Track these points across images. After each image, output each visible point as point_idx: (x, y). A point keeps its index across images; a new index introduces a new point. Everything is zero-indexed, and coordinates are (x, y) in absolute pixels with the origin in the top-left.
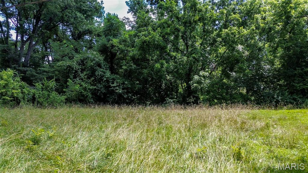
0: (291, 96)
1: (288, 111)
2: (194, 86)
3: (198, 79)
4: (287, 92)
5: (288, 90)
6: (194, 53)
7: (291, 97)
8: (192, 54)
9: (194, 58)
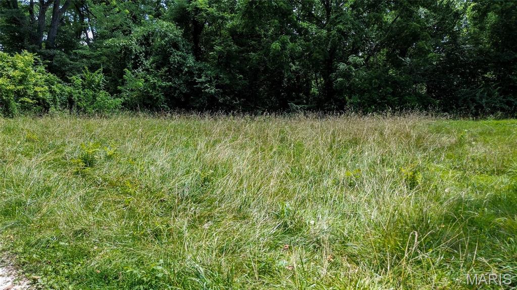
0: (504, 98)
1: (496, 122)
2: (338, 82)
3: (346, 69)
4: (498, 91)
5: (499, 88)
6: (341, 21)
7: (504, 100)
8: (336, 25)
9: (339, 31)
